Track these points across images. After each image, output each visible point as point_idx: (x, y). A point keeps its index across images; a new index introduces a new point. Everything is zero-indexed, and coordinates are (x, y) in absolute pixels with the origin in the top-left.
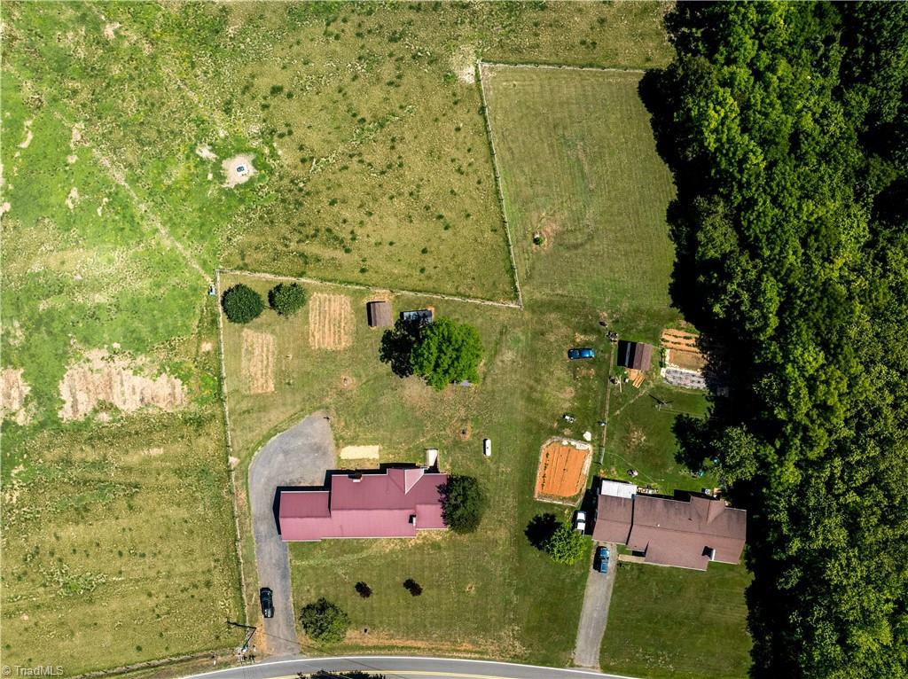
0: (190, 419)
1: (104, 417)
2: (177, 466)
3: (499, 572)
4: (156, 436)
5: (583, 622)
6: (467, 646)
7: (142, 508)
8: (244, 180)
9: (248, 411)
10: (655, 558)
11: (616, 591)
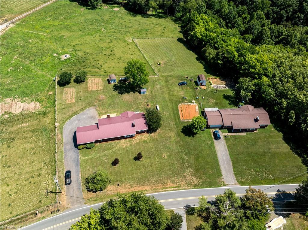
0: (41, 113)
1: (6, 116)
2: (33, 129)
3: (175, 148)
4: (26, 120)
5: (221, 162)
6: (170, 184)
7: (13, 146)
8: (67, 58)
9: (64, 108)
10: (237, 127)
11: (229, 147)
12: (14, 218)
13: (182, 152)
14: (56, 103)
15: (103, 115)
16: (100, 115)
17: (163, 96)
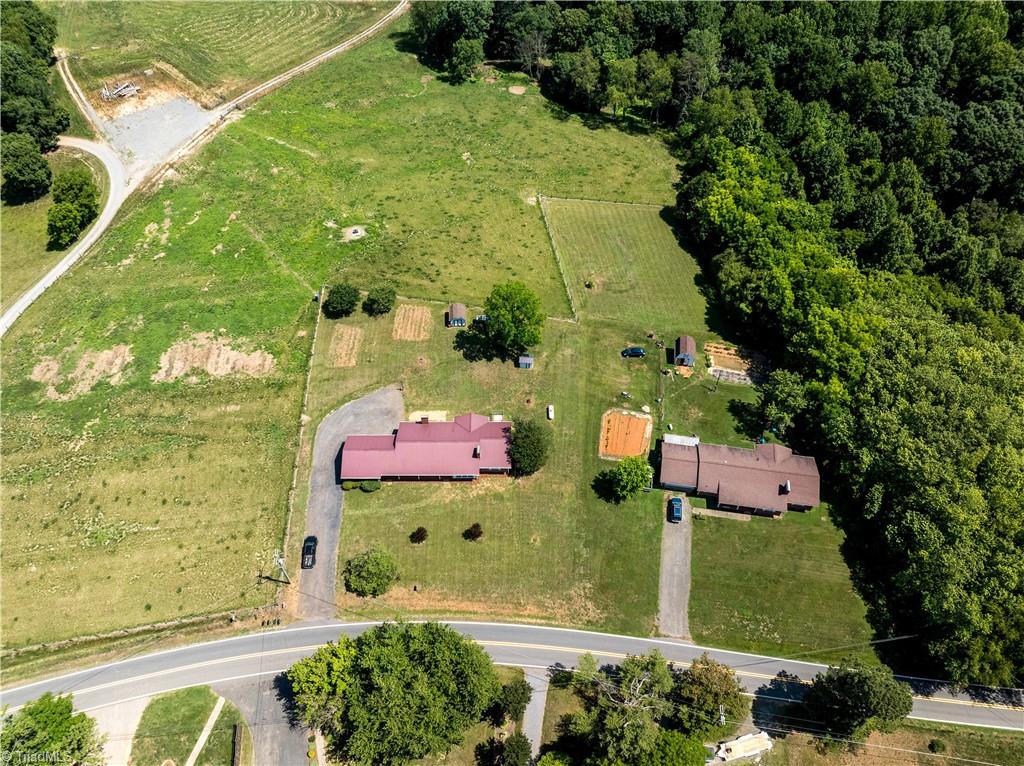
0: (273, 384)
2: (249, 421)
3: (565, 524)
4: (237, 396)
5: (664, 579)
6: (532, 609)
7: (202, 458)
8: (357, 238)
9: (328, 380)
10: (728, 498)
11: (695, 544)
12: (184, 621)
13: (579, 537)
14: (311, 363)
15: (415, 410)
16: (407, 411)
17: (573, 382)
